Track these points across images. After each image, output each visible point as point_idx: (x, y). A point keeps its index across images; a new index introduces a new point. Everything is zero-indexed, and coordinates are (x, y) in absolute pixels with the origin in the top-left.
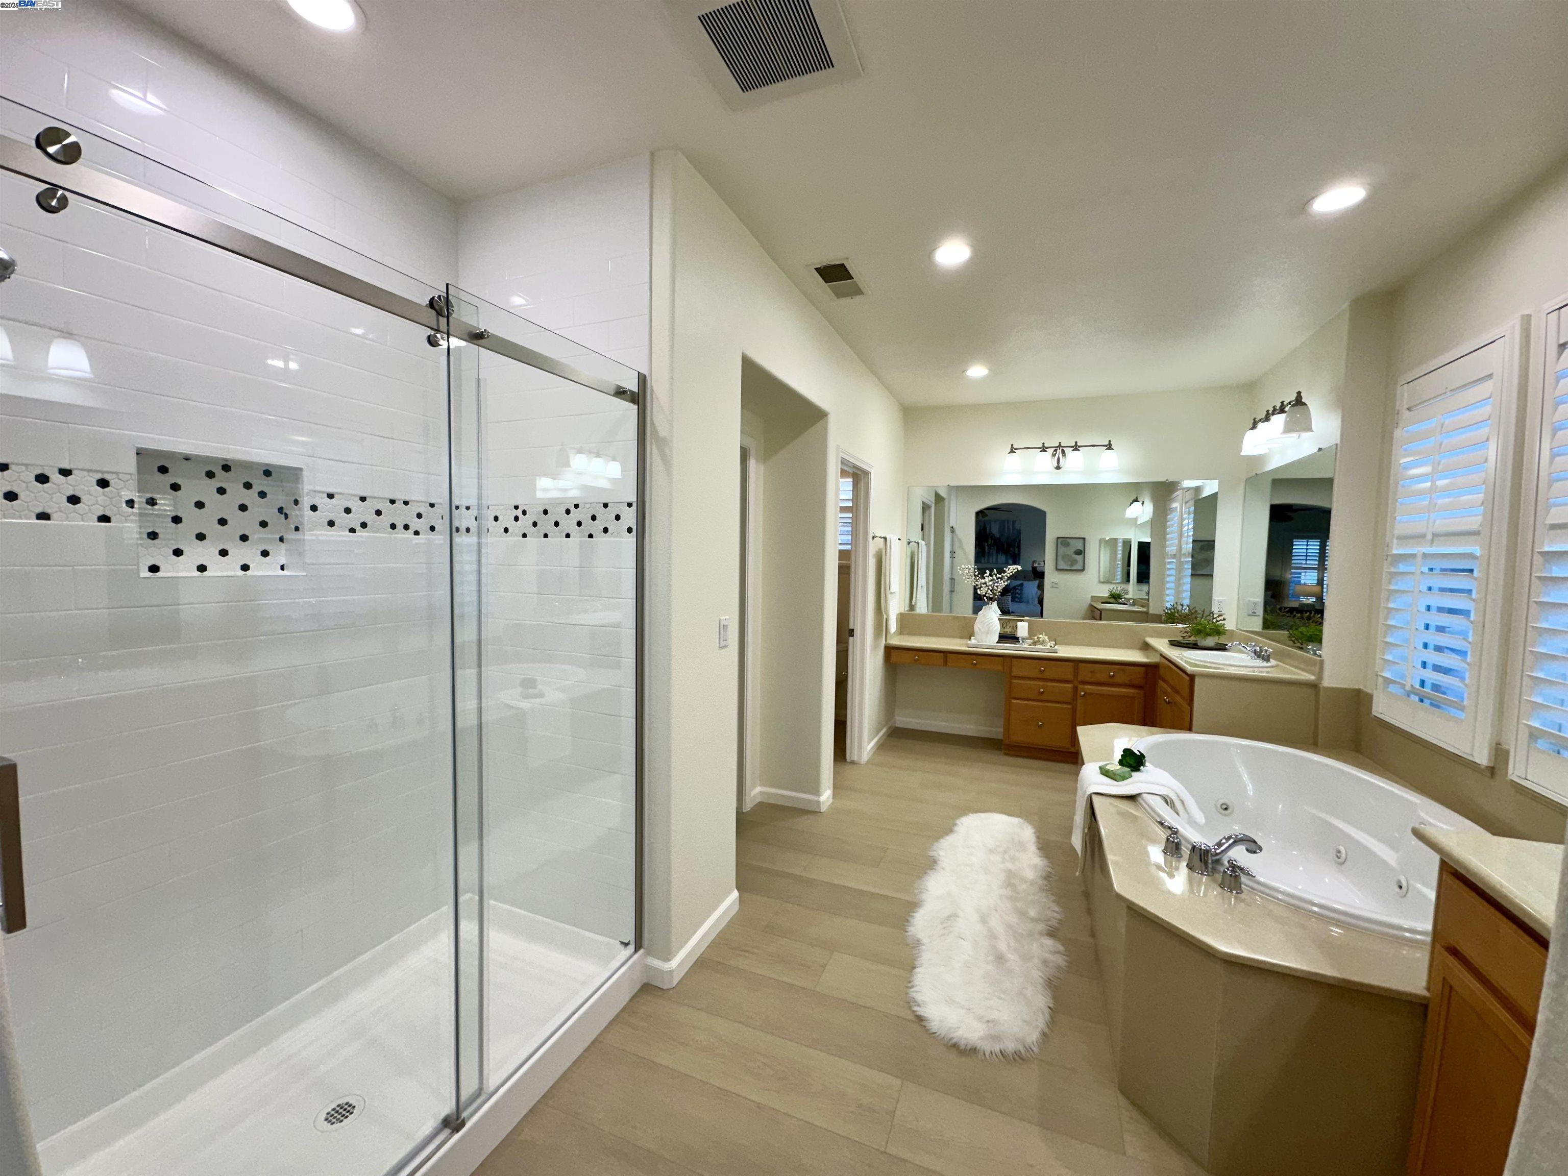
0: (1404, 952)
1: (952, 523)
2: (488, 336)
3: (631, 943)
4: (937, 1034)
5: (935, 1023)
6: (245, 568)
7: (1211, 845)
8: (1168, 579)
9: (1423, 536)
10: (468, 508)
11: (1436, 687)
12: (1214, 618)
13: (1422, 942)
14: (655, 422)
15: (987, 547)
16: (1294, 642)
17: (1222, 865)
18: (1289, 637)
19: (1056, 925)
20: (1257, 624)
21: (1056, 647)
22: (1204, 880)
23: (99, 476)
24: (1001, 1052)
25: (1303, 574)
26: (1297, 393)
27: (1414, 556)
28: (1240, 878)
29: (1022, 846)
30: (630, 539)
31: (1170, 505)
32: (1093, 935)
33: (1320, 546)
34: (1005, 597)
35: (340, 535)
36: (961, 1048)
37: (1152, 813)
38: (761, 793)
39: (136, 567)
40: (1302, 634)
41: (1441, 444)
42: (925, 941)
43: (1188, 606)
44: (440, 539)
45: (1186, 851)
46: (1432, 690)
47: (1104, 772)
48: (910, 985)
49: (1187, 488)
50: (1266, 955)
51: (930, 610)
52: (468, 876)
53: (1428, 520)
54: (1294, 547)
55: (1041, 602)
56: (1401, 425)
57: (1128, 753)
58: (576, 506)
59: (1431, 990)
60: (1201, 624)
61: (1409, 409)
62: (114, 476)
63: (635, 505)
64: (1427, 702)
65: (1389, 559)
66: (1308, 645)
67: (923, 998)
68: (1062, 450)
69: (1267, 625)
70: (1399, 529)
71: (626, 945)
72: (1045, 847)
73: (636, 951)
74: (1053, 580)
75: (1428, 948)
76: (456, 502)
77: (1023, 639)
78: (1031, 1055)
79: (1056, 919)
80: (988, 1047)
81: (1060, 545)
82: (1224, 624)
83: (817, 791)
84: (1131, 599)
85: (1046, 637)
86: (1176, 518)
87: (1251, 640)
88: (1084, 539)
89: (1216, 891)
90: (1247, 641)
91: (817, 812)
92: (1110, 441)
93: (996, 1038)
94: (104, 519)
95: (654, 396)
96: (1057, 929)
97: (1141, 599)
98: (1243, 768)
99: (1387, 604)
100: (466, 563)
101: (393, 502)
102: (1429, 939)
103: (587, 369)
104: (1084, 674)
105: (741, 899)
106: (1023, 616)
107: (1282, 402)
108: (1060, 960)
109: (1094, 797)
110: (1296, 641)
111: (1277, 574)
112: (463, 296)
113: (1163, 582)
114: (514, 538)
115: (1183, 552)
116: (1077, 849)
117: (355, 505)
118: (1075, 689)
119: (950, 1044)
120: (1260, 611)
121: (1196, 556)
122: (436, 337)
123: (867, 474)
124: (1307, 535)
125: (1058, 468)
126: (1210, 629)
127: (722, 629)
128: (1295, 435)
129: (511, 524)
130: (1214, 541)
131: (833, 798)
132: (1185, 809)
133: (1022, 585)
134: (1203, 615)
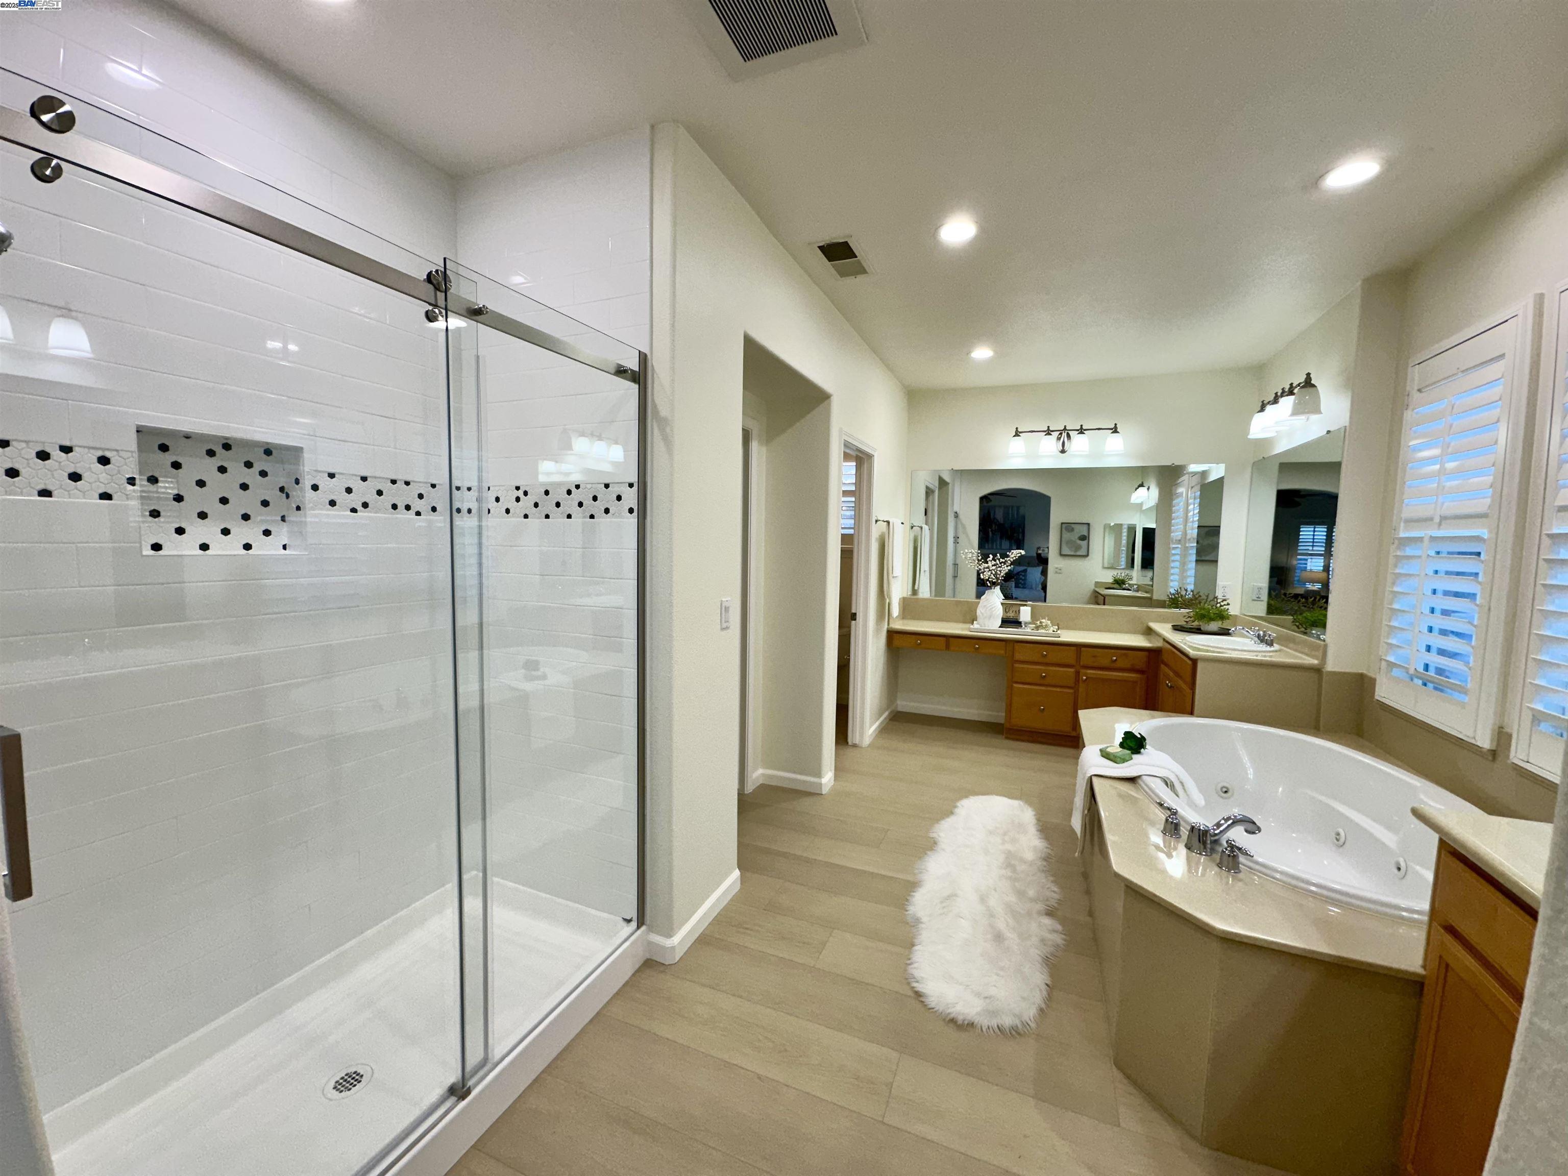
0: (1401, 931)
1: (956, 508)
2: (487, 312)
3: (634, 919)
4: (935, 1010)
5: (933, 999)
6: (247, 547)
7: (1210, 825)
8: (1172, 565)
9: (1431, 519)
10: (469, 489)
11: (1440, 671)
12: (1218, 603)
13: (1421, 922)
14: (656, 402)
15: (990, 533)
16: (1298, 627)
17: (1221, 845)
18: (1293, 622)
19: (1056, 905)
20: (1261, 609)
21: (1059, 632)
22: (1202, 861)
23: (100, 453)
24: (998, 1026)
25: (1309, 560)
26: (1307, 374)
27: (1420, 539)
28: (1238, 858)
29: (1020, 827)
30: (632, 520)
31: (1176, 490)
32: (1091, 914)
33: (1327, 532)
34: (1007, 583)
35: (341, 514)
36: (958, 1023)
37: (1150, 794)
38: (763, 775)
39: (138, 545)
40: (1306, 618)
41: (1451, 426)
42: (924, 919)
43: (1192, 591)
44: (441, 520)
45: (1184, 832)
46: (1436, 674)
47: (1104, 754)
48: (908, 962)
49: (1192, 473)
50: (1263, 934)
51: (933, 594)
52: (471, 854)
53: (1436, 503)
54: (1301, 533)
55: (1044, 588)
56: (1411, 407)
57: (1128, 735)
58: (578, 487)
59: (1427, 968)
60: (1204, 609)
61: (1419, 390)
62: (115, 453)
63: (636, 485)
64: (1430, 685)
65: (1396, 541)
66: (1312, 630)
67: (923, 975)
68: (1068, 433)
69: (1271, 610)
70: (1406, 513)
71: (629, 921)
72: (1045, 829)
73: (638, 927)
74: (1056, 566)
75: (1425, 927)
76: (456, 483)
77: (1026, 623)
78: (1028, 1030)
79: (1055, 899)
80: (984, 1022)
81: (1063, 530)
82: (1228, 609)
83: (818, 774)
84: (1136, 584)
85: (1049, 622)
86: (1182, 503)
87: (1255, 624)
88: (1088, 524)
89: (1213, 871)
90: (1250, 625)
91: (818, 794)
92: (1116, 424)
93: (993, 1013)
94: (106, 496)
95: (655, 375)
96: (1057, 909)
97: (1145, 585)
98: (1244, 751)
99: (1392, 588)
100: (466, 545)
101: (394, 482)
102: (1426, 918)
103: (588, 349)
104: (1086, 659)
105: (743, 878)
106: (1026, 601)
107: (1291, 384)
108: (1058, 939)
109: (1095, 780)
110: (1300, 626)
111: (1282, 560)
112: (462, 271)
113: (1167, 569)
114: (515, 520)
115: (1188, 537)
116: (1076, 830)
117: (356, 484)
118: (1077, 673)
119: (948, 1019)
120: (1265, 597)
121: (1201, 541)
122: (435, 312)
123: (870, 457)
124: (1313, 521)
125: (1063, 451)
126: (1214, 614)
127: (723, 612)
128: (1303, 417)
129: (512, 505)
130: (1220, 527)
131: (835, 780)
132: (1184, 789)
133: (1025, 571)
134: (1207, 600)
